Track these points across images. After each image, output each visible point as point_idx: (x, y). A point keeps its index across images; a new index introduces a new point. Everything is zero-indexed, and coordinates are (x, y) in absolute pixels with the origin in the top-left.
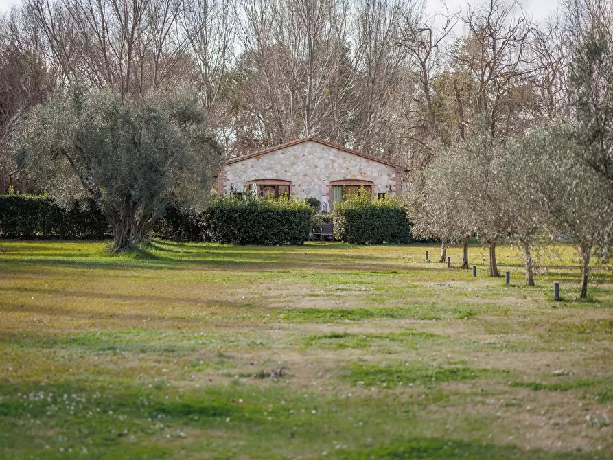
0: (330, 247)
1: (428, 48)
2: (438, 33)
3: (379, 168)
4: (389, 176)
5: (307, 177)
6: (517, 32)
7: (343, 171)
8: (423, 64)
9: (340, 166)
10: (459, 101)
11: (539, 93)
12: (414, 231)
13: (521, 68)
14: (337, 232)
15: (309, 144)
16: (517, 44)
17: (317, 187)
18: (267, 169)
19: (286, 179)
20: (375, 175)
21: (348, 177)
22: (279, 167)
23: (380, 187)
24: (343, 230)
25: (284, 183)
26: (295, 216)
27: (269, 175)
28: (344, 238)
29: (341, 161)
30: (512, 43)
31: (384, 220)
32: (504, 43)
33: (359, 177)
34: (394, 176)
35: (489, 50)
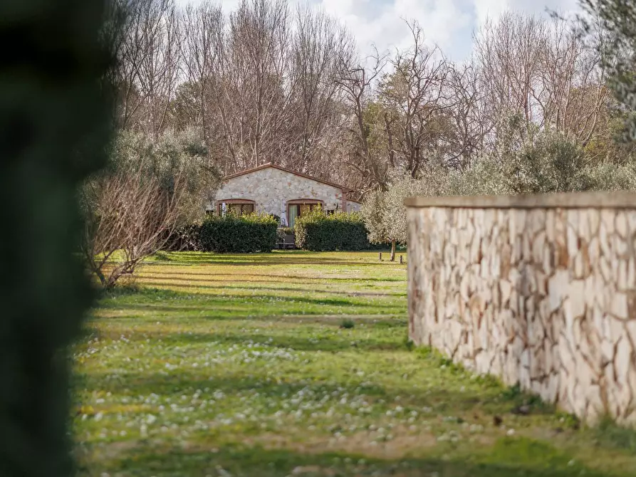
0: (297, 253)
1: (361, 86)
2: (369, 74)
3: (328, 190)
4: (336, 196)
5: (268, 198)
6: (438, 73)
7: (298, 192)
8: (358, 100)
9: (295, 187)
10: (389, 132)
11: (456, 123)
12: (371, 238)
13: (440, 103)
14: (298, 242)
15: (270, 170)
16: (437, 83)
17: (276, 205)
18: (235, 190)
19: (250, 199)
20: (325, 195)
21: (303, 197)
22: (244, 189)
23: (329, 205)
24: (304, 240)
25: (249, 202)
26: (264, 228)
27: (236, 196)
28: (305, 246)
29: (296, 184)
30: (433, 82)
31: (337, 231)
32: (427, 82)
33: (311, 197)
34: (340, 196)
35: (415, 89)
